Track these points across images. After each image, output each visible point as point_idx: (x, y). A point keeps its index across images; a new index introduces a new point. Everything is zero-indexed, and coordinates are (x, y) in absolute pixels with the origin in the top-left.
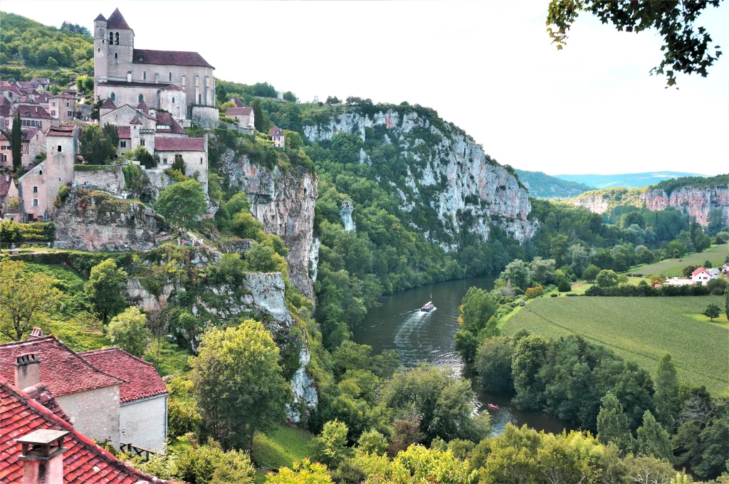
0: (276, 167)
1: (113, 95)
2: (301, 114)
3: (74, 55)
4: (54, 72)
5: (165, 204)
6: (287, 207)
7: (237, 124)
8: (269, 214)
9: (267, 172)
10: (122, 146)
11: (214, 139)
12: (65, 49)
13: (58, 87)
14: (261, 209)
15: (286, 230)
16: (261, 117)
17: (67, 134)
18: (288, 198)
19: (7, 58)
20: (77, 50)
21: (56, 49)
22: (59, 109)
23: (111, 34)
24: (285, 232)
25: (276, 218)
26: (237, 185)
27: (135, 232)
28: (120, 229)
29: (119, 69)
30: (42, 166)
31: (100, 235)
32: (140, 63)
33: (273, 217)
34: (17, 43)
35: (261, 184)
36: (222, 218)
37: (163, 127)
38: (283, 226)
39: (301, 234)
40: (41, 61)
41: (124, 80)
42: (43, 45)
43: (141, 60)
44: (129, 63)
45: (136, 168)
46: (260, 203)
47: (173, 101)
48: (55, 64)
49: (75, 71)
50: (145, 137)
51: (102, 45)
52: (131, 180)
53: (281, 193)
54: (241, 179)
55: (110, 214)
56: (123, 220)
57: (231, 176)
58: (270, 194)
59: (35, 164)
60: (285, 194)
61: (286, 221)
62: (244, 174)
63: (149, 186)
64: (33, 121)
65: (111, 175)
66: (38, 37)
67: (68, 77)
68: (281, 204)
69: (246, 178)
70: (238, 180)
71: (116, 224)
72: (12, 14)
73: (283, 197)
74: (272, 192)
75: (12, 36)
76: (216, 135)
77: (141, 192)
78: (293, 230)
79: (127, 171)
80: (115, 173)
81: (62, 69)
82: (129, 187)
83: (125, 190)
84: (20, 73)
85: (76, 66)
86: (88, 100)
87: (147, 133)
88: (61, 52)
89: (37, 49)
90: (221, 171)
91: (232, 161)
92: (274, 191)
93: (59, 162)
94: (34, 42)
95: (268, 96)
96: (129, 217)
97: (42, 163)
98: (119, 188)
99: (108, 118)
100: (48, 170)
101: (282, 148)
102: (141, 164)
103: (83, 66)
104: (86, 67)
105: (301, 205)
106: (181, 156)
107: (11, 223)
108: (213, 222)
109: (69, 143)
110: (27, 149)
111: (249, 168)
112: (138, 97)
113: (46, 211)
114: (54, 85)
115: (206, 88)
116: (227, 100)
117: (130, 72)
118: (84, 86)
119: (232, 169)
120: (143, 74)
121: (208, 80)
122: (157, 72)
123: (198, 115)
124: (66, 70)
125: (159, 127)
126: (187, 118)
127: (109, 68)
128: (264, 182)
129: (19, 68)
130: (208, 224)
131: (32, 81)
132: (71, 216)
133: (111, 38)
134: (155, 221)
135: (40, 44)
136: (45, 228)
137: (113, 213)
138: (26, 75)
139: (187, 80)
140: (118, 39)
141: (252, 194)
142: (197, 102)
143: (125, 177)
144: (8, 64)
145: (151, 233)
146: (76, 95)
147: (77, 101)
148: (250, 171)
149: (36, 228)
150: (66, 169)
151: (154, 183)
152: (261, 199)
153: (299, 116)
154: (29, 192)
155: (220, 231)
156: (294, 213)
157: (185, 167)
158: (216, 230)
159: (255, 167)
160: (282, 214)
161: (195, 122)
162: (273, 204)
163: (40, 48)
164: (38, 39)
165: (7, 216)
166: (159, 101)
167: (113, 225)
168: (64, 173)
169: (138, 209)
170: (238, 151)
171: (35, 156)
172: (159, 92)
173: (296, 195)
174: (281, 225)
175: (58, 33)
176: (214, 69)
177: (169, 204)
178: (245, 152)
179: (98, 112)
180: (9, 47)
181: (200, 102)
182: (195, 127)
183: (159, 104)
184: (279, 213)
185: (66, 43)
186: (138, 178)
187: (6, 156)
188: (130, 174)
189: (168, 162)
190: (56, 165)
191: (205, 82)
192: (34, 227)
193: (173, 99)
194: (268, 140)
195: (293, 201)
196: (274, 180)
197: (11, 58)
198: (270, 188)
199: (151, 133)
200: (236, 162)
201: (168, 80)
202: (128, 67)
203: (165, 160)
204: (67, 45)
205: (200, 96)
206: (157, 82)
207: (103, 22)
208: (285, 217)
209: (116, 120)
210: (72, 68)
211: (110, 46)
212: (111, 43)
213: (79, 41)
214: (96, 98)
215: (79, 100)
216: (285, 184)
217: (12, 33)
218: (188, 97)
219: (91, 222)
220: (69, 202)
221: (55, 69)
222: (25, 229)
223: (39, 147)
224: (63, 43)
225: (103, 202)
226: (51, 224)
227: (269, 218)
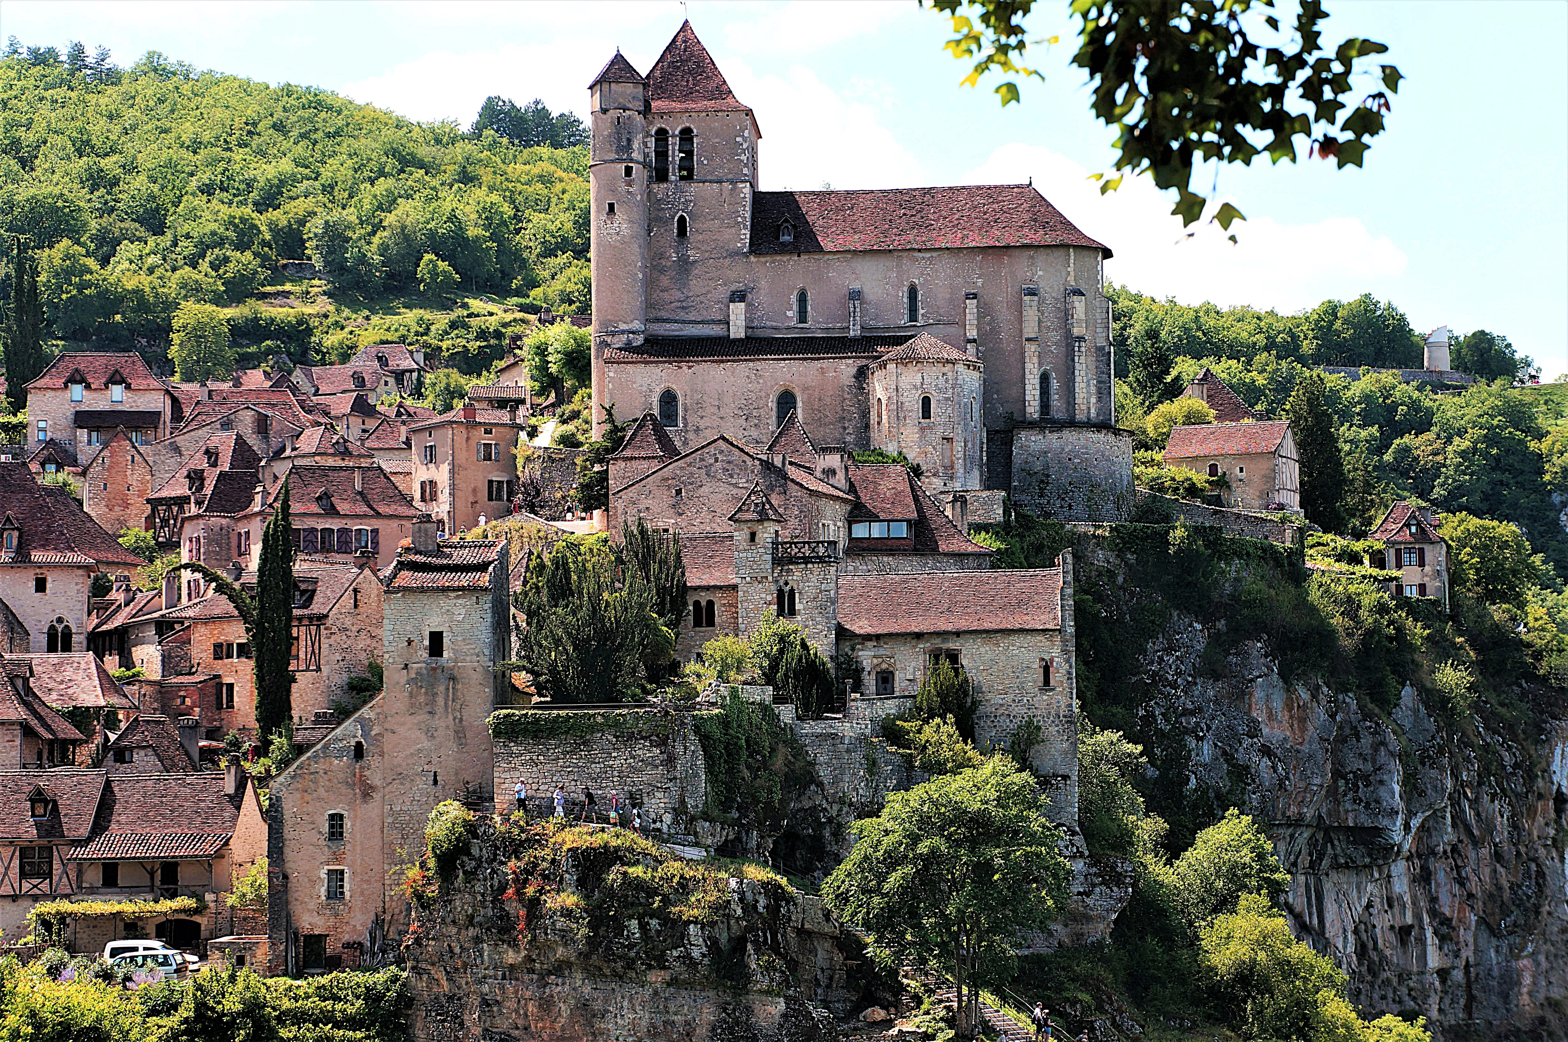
0: (1408, 693)
1: (669, 399)
2: (1540, 436)
3: (524, 239)
4: (441, 320)
5: (882, 878)
6: (1473, 885)
7: (1217, 501)
8: (1382, 921)
9: (1367, 716)
10: (698, 623)
11: (1111, 574)
12: (489, 215)
13: (456, 378)
14: (1341, 896)
15: (1471, 999)
16: (1333, 459)
17: (465, 580)
18: (1476, 843)
19: (263, 274)
20: (537, 218)
21: (452, 218)
22: (452, 472)
23: (662, 135)
24: (1468, 1008)
25: (1421, 941)
26: (1224, 785)
27: (749, 1010)
28: (684, 998)
29: (696, 286)
30: (365, 724)
31: (600, 1025)
32: (784, 249)
33: (1404, 932)
34: (300, 207)
35: (1338, 774)
36: (1151, 941)
37: (877, 530)
38: (1458, 975)
39: (1550, 1016)
40: (390, 276)
41: (716, 330)
42: (404, 206)
43: (786, 238)
44: (737, 253)
45: (757, 718)
46: (1336, 866)
47: (926, 412)
48: (448, 284)
49: (523, 308)
50: (796, 575)
51: (622, 187)
52: (732, 771)
53: (1437, 816)
54: (1241, 756)
55: (643, 926)
56: (696, 953)
57: (1192, 743)
58: (1385, 822)
59: (341, 713)
60: (1458, 820)
61: (1468, 953)
62: (1254, 731)
63: (813, 798)
64: (343, 531)
65: (646, 751)
66: (382, 173)
67: (498, 335)
68: (1441, 872)
69: (1266, 751)
70: (1229, 757)
71: (666, 975)
72: (288, 91)
73: (1449, 835)
74: (1394, 812)
75: (282, 183)
76: (1120, 555)
77: (775, 827)
78: (1505, 997)
79: (717, 732)
80: (663, 743)
81: (476, 304)
82: (726, 805)
83: (706, 817)
84: (309, 331)
85: (534, 284)
86: (570, 428)
87: (806, 560)
88: (472, 232)
89: (377, 227)
90: (1150, 718)
91: (1197, 673)
92: (1398, 802)
93: (433, 702)
94: (368, 195)
95: (1378, 361)
96: (724, 938)
97: (365, 712)
98: (679, 810)
99: (644, 503)
100: (388, 741)
101: (1435, 603)
102: (778, 700)
103: (557, 285)
104: (571, 287)
105: (1541, 874)
106: (953, 657)
107: (233, 979)
108: (1105, 961)
109: (475, 617)
110: (315, 654)
111: (1278, 703)
112: (772, 404)
113: (378, 922)
114: (442, 372)
115: (1071, 342)
116: (1174, 391)
117: (739, 296)
118: (553, 369)
119: (1200, 709)
120: (794, 298)
121: (1079, 305)
122: (856, 286)
123: (1038, 467)
124: (492, 307)
125: (860, 531)
126: (989, 484)
127: (650, 284)
128: (1355, 764)
129: (308, 310)
130: (1082, 968)
131: (355, 364)
132: (477, 940)
133: (662, 154)
134: (839, 957)
135: (388, 204)
136: (372, 996)
137: (654, 923)
138: (332, 339)
139: (984, 312)
140: (690, 154)
141: (1297, 823)
142: (1033, 409)
143: (708, 756)
144: (264, 296)
145: (819, 1013)
146: (522, 411)
147: (523, 435)
148: (1283, 715)
149: (336, 998)
150: (460, 734)
151: (836, 781)
152: (1340, 847)
153: (1533, 445)
154: (314, 837)
155: (1138, 1002)
156: (1505, 912)
157: (975, 704)
158: (1120, 999)
159: (1304, 695)
160: (1446, 921)
161: (1025, 498)
162: (1399, 868)
163: (390, 219)
164: (383, 185)
165: (221, 948)
166: (865, 414)
167: (656, 977)
168: (450, 749)
169: (762, 902)
170: (1221, 624)
171: (343, 679)
172: (862, 374)
173: (1515, 826)
174: (1443, 974)
175: (460, 150)
176: (1107, 253)
177: (894, 879)
178: (1257, 628)
179: (603, 477)
180: (273, 227)
181: (1045, 405)
182: (1025, 522)
183: (867, 426)
184: (1434, 913)
185: (492, 189)
186: (765, 766)
187: (230, 687)
188: (731, 750)
189: (900, 684)
190: (423, 717)
191: (1066, 315)
192: (325, 993)
193: (926, 402)
194: (1367, 568)
195: (1498, 856)
196: (1403, 757)
197: (278, 275)
198: (1382, 792)
199: (821, 560)
200: (1216, 677)
201: (904, 321)
202: (732, 275)
203: (885, 679)
204: (495, 198)
205: (1045, 379)
206: (854, 332)
207: (629, 89)
208: (1466, 935)
209: (677, 508)
210: (518, 293)
211: (660, 189)
212: (661, 176)
213: (545, 180)
214: (595, 415)
215: (533, 433)
216: (1455, 776)
217: (286, 166)
218: (989, 389)
219: (560, 969)
220: (470, 876)
221: (446, 306)
222: (286, 1004)
223: (363, 642)
224: (480, 194)
225: (613, 876)
226: (395, 979)
227: (1385, 939)
